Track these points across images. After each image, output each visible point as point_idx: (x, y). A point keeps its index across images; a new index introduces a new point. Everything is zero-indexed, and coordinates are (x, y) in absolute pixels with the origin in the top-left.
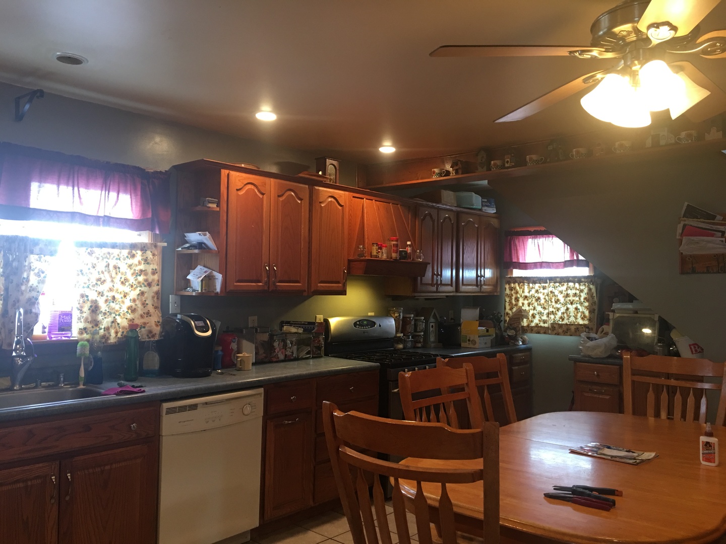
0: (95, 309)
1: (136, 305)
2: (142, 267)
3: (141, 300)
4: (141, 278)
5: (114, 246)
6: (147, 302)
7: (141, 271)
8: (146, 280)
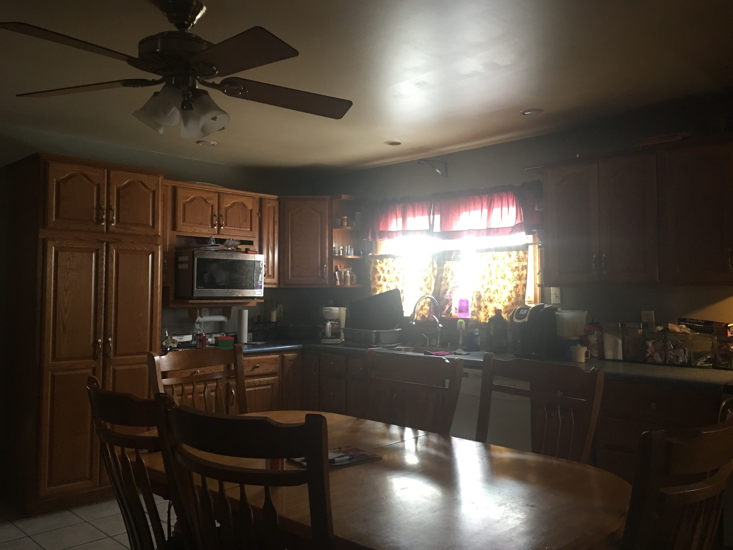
0: (479, 298)
1: (512, 295)
2: (517, 264)
3: (516, 292)
4: (516, 273)
5: (497, 250)
6: (520, 293)
7: (516, 267)
8: (518, 275)
